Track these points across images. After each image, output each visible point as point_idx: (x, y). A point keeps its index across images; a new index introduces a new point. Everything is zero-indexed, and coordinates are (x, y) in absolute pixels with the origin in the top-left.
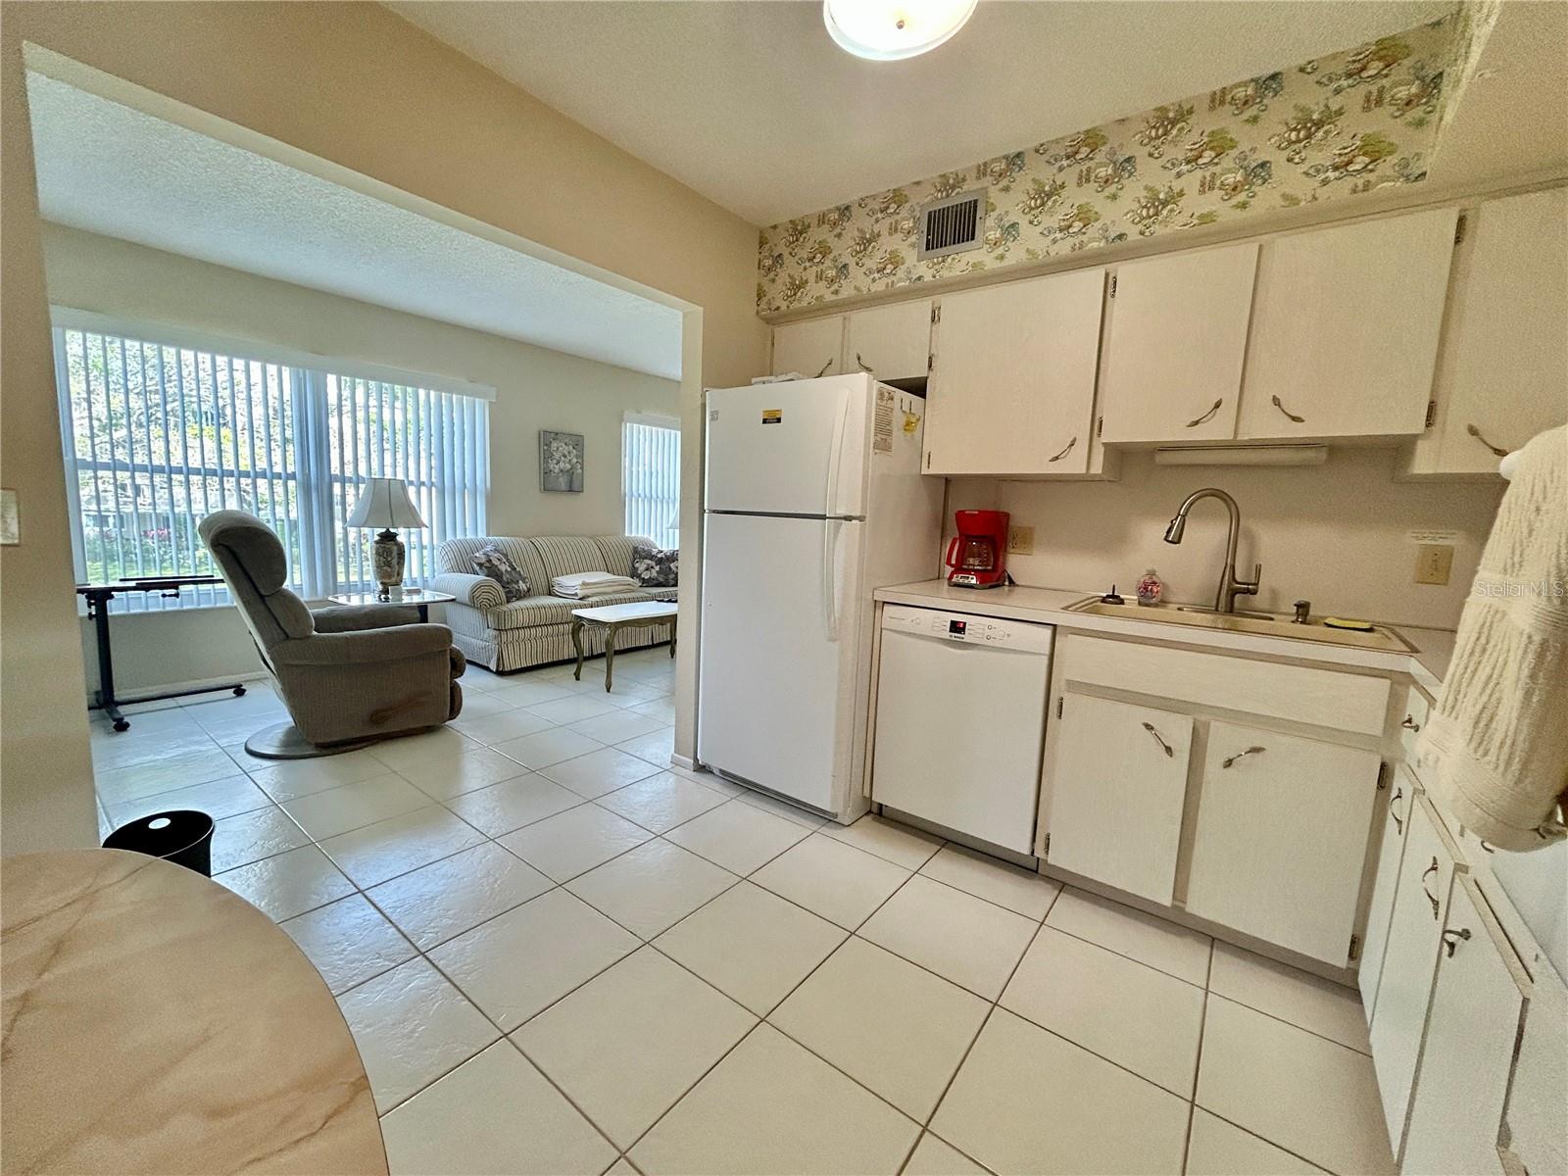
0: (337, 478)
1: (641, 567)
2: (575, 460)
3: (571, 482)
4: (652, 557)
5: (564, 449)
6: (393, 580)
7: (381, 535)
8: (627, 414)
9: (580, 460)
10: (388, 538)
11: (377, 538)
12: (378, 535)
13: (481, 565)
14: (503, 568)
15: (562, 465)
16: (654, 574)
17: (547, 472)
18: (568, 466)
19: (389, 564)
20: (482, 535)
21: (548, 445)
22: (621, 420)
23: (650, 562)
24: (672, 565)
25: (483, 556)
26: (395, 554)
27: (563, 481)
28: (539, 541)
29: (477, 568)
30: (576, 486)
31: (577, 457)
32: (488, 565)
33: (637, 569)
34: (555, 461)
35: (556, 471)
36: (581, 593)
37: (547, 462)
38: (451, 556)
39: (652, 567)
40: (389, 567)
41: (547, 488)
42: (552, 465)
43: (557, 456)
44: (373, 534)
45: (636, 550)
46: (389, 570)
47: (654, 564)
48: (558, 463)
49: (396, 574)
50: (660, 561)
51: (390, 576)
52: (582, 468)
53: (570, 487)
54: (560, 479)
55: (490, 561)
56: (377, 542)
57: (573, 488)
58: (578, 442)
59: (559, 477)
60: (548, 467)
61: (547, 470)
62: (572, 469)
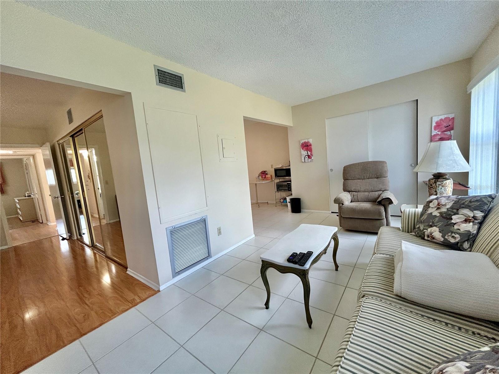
7: (434, 175)
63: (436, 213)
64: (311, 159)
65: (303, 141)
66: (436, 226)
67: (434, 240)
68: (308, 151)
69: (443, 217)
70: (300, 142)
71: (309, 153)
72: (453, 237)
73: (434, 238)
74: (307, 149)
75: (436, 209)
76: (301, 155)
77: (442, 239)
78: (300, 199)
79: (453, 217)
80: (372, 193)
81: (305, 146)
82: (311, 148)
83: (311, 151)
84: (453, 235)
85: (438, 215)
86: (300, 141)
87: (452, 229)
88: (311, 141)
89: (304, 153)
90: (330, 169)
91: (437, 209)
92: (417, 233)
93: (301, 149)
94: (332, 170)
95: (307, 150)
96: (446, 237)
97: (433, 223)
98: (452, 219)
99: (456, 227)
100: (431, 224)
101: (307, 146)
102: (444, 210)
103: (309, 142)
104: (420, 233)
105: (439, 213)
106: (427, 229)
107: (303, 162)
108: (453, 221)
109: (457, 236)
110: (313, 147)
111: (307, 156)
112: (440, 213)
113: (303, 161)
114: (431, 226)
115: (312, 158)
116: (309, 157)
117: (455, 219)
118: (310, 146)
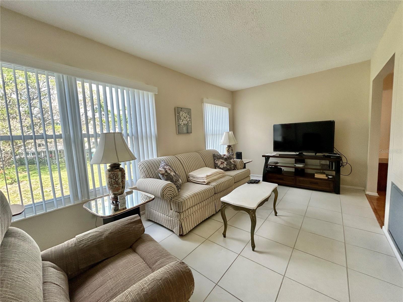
0: (85, 136)
1: (219, 162)
2: (188, 120)
3: (187, 129)
4: (222, 158)
5: (184, 115)
6: (120, 191)
7: (111, 166)
8: (205, 100)
9: (190, 119)
10: (115, 167)
11: (108, 168)
12: (109, 166)
13: (163, 175)
14: (172, 174)
16: (225, 165)
18: (186, 122)
19: (117, 183)
20: (155, 157)
21: (179, 113)
22: (202, 102)
23: (222, 160)
24: (231, 161)
25: (163, 170)
26: (120, 176)
27: (185, 129)
28: (179, 156)
29: (161, 176)
30: (189, 131)
31: (189, 118)
32: (166, 174)
33: (217, 164)
34: (182, 120)
35: (182, 124)
36: (206, 181)
37: (178, 121)
38: (145, 169)
39: (224, 163)
40: (117, 184)
41: (179, 132)
43: (182, 118)
45: (214, 156)
46: (117, 186)
47: (224, 161)
48: (183, 121)
49: (121, 188)
50: (226, 160)
51: (118, 189)
52: (191, 123)
55: (166, 172)
56: (109, 171)
57: (188, 132)
58: (189, 111)
59: (183, 127)
60: (179, 123)
61: (179, 125)
62: (187, 123)
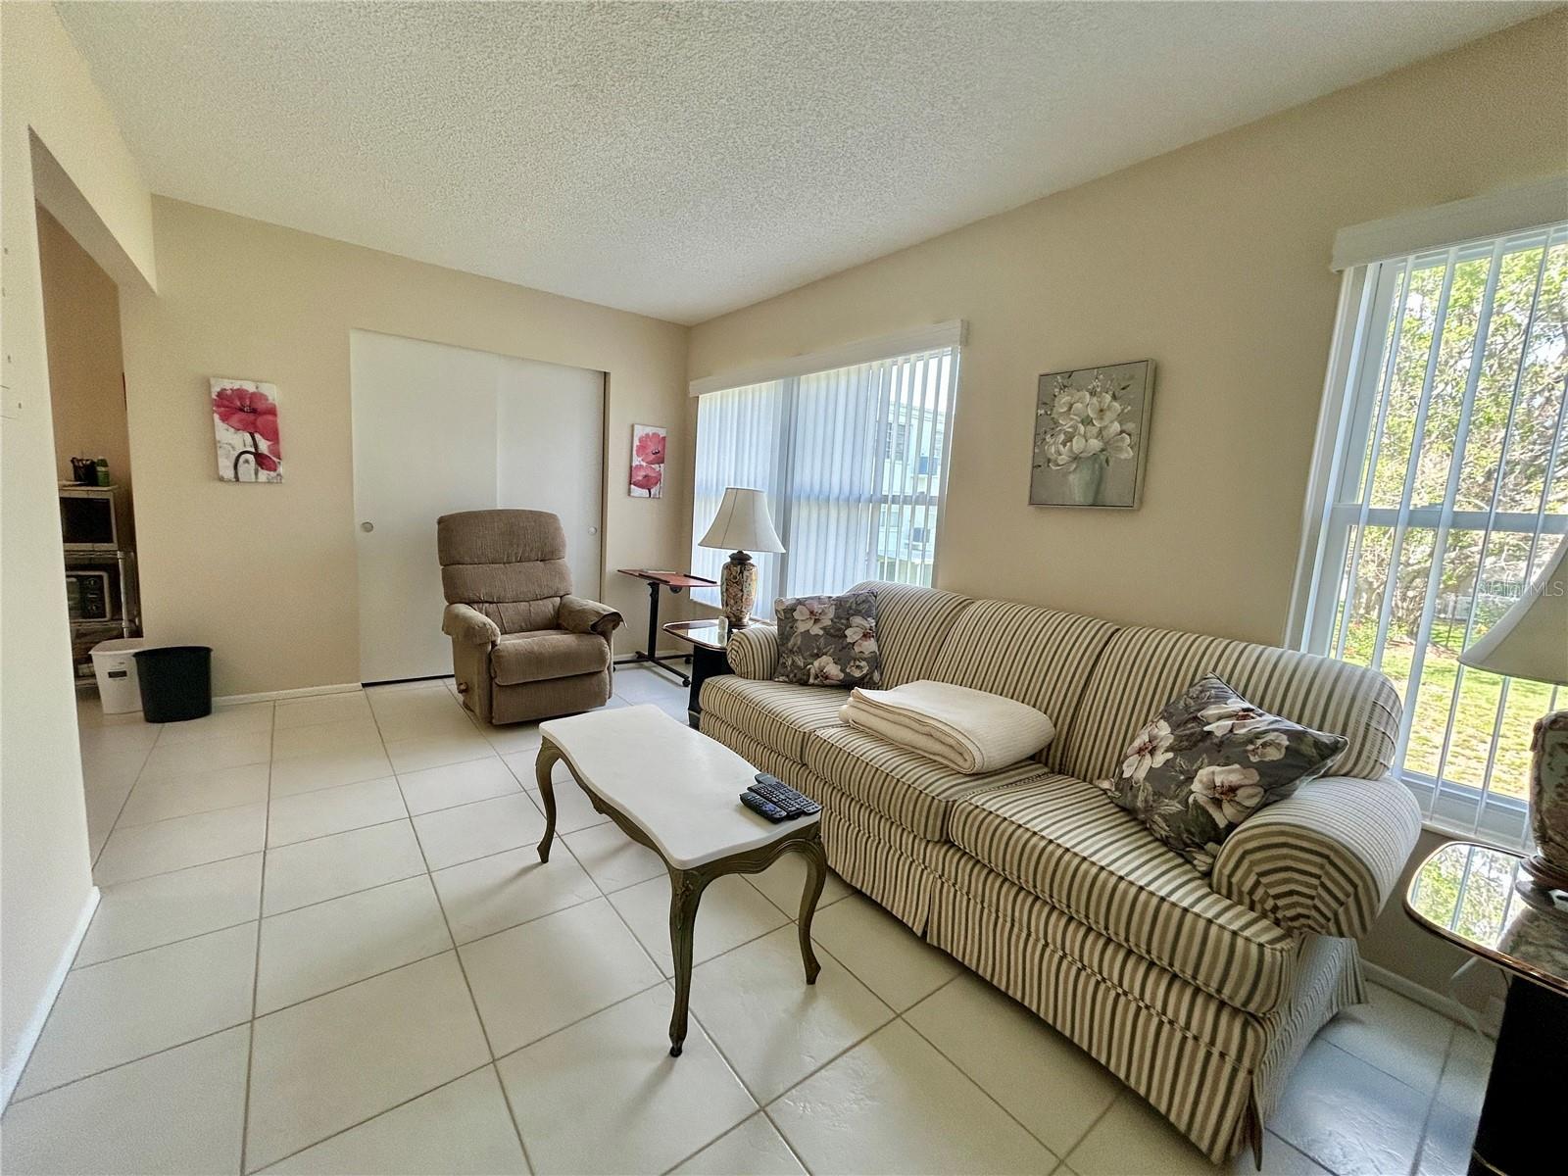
2: (1111, 429)
3: (1097, 483)
5: (1086, 407)
7: (733, 557)
9: (1124, 427)
15: (1077, 444)
17: (1040, 465)
18: (1095, 444)
21: (1049, 401)
27: (1077, 485)
31: (1116, 420)
34: (1062, 437)
35: (1063, 459)
41: (1039, 500)
42: (1054, 447)
43: (1066, 425)
44: (725, 556)
48: (1069, 439)
53: (1097, 492)
54: (1071, 477)
57: (1105, 497)
59: (1066, 475)
60: (1043, 451)
61: (1041, 461)
62: (1103, 450)
63: (816, 630)
64: (272, 474)
65: (229, 385)
66: (826, 654)
67: (827, 682)
68: (257, 436)
69: (832, 636)
70: (209, 386)
71: (264, 446)
72: (858, 667)
73: (827, 678)
74: (254, 424)
75: (812, 621)
76: (214, 444)
77: (842, 676)
78: (207, 651)
79: (847, 632)
80: (537, 602)
81: (242, 410)
82: (275, 423)
83: (273, 435)
84: (857, 663)
85: (821, 632)
86: (208, 382)
87: (852, 653)
88: (273, 393)
89: (233, 439)
90: (358, 521)
91: (815, 622)
92: (791, 676)
93: (216, 417)
94: (368, 527)
95: (252, 429)
96: (848, 670)
97: (819, 649)
98: (846, 637)
99: (857, 649)
100: (815, 651)
101: (254, 411)
102: (826, 622)
103: (263, 397)
104: (799, 676)
105: (821, 628)
106: (812, 664)
107: (221, 479)
108: (849, 640)
109: (863, 664)
110: (285, 424)
111: (251, 458)
112: (824, 629)
113: (229, 474)
114: (818, 656)
115: (281, 469)
116: (262, 460)
117: (852, 635)
118: (270, 417)
